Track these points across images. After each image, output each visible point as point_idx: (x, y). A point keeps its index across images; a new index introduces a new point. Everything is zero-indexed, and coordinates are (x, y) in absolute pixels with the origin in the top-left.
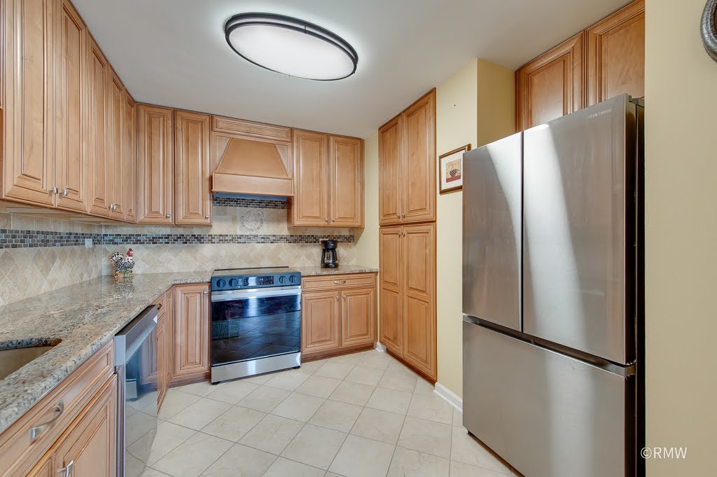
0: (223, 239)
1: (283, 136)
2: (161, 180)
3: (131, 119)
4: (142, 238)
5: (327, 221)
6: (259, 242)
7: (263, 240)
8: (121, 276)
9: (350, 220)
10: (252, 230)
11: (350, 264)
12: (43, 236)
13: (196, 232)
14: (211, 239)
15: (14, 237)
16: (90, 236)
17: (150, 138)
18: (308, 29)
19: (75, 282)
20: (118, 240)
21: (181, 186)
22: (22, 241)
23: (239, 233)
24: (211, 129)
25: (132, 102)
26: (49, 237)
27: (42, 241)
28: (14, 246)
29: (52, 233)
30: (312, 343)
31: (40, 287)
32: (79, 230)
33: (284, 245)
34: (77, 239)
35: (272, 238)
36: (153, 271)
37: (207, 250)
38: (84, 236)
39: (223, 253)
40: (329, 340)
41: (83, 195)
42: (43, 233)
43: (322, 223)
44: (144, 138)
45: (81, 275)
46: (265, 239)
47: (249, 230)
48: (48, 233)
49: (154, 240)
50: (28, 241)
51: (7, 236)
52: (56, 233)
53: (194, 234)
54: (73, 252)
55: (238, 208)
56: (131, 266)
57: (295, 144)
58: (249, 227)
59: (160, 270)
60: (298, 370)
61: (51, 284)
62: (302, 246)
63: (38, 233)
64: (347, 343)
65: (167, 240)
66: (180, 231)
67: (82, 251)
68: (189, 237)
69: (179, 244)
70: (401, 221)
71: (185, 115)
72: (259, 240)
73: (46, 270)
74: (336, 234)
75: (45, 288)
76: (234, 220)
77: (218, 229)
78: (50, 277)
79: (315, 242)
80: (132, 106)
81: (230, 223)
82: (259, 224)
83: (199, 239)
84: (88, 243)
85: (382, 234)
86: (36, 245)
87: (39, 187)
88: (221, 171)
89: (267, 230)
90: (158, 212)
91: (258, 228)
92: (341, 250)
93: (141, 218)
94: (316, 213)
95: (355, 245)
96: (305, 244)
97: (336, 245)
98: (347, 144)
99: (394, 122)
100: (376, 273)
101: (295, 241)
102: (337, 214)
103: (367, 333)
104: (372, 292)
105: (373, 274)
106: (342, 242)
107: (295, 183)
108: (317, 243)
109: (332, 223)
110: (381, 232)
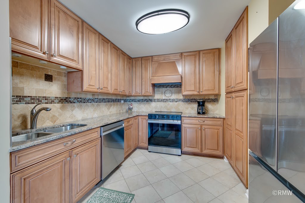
0: (159, 100)
1: (178, 57)
2: (138, 82)
3: (130, 64)
4: (136, 100)
5: (198, 92)
6: (171, 102)
7: (172, 101)
8: (129, 111)
9: (212, 91)
10: (168, 97)
11: (215, 113)
12: (108, 100)
13: (150, 98)
14: (155, 100)
15: (100, 100)
16: (123, 100)
17: (135, 69)
18: (159, 13)
19: (118, 112)
20: (131, 101)
21: (143, 83)
22: (102, 101)
23: (164, 98)
24: (152, 61)
25: (130, 58)
26: (110, 100)
27: (108, 101)
28: (100, 102)
29: (111, 99)
30: (187, 147)
31: (107, 113)
32: (119, 98)
33: (181, 103)
34: (119, 101)
35: (176, 100)
36: (139, 111)
37: (153, 104)
38: (121, 100)
39: (158, 106)
40: (196, 148)
41: (109, 88)
42: (108, 99)
43: (196, 93)
44: (134, 69)
45: (120, 111)
46: (173, 100)
47: (167, 97)
48: (109, 99)
49: (139, 101)
50: (104, 101)
51: (98, 100)
52: (112, 99)
53: (150, 99)
54: (117, 104)
55: (163, 88)
56: (132, 109)
57: (183, 59)
58: (167, 96)
59: (140, 111)
60: (179, 157)
61: (110, 112)
62: (189, 103)
63: (106, 99)
64: (205, 152)
65: (142, 101)
66: (146, 98)
67: (120, 104)
68: (148, 100)
69: (145, 102)
70: (233, 90)
71: (144, 58)
72: (171, 101)
73: (109, 109)
74: (206, 98)
75: (108, 113)
76: (162, 93)
77: (157, 96)
78: (110, 111)
79: (195, 102)
80: (130, 60)
81: (161, 95)
82: (171, 94)
83: (151, 100)
84: (122, 102)
85: (227, 97)
86: (106, 102)
87: (95, 88)
88: (154, 76)
89: (174, 97)
90: (137, 92)
91: (171, 96)
92: (209, 106)
93: (133, 94)
94: (193, 88)
95: (218, 103)
96: (191, 103)
97: (204, 103)
98: (210, 53)
99: (231, 34)
100: (224, 119)
101: (186, 102)
102: (204, 88)
103: (218, 150)
104: (221, 128)
105: (222, 119)
106: (210, 102)
107: (183, 76)
108: (197, 103)
109: (201, 93)
110: (226, 96)
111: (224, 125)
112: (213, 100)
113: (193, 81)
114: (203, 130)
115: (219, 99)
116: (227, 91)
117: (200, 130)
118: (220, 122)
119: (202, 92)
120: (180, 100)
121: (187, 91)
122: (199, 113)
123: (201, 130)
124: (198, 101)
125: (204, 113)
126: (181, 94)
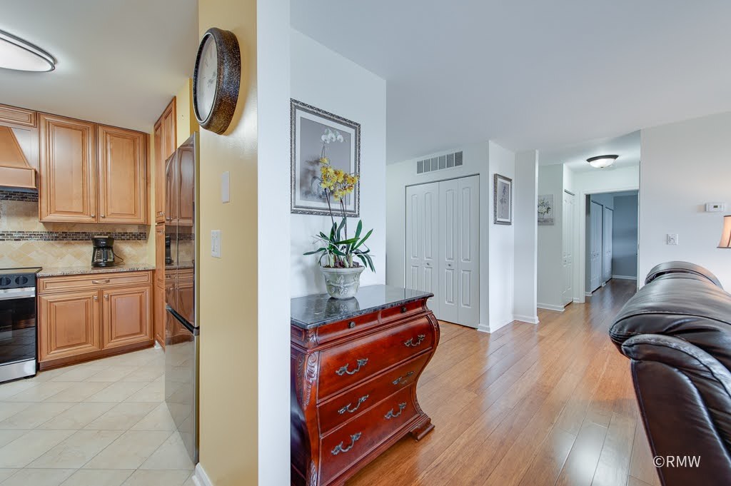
5: (94, 217)
30: (57, 348)
33: (37, 243)
35: (16, 235)
40: (85, 344)
43: (86, 219)
46: (3, 235)
57: (43, 129)
64: (111, 345)
74: (119, 231)
85: (157, 231)
89: (8, 225)
92: (127, 249)
94: (77, 206)
95: (146, 242)
96: (72, 242)
97: (112, 243)
98: (124, 137)
99: (159, 123)
100: (154, 271)
101: (56, 239)
102: (109, 209)
103: (141, 332)
104: (148, 290)
105: (149, 272)
106: (128, 239)
107: (43, 173)
108: (91, 241)
109: (102, 220)
110: (157, 229)
111: (153, 284)
112: (135, 235)
113: (77, 190)
114: (104, 299)
115: (149, 234)
116: (158, 219)
117: (98, 300)
118: (146, 279)
119: (104, 217)
120: (32, 235)
121: (56, 212)
122: (96, 265)
123: (100, 300)
124: (95, 237)
125: (109, 265)
126: (37, 220)
